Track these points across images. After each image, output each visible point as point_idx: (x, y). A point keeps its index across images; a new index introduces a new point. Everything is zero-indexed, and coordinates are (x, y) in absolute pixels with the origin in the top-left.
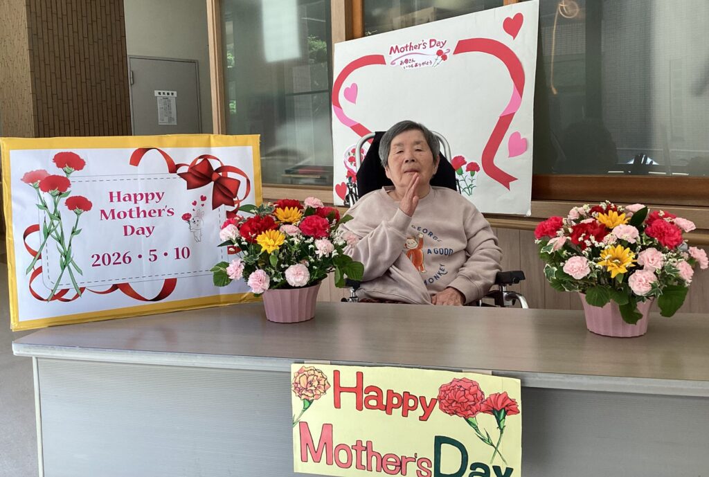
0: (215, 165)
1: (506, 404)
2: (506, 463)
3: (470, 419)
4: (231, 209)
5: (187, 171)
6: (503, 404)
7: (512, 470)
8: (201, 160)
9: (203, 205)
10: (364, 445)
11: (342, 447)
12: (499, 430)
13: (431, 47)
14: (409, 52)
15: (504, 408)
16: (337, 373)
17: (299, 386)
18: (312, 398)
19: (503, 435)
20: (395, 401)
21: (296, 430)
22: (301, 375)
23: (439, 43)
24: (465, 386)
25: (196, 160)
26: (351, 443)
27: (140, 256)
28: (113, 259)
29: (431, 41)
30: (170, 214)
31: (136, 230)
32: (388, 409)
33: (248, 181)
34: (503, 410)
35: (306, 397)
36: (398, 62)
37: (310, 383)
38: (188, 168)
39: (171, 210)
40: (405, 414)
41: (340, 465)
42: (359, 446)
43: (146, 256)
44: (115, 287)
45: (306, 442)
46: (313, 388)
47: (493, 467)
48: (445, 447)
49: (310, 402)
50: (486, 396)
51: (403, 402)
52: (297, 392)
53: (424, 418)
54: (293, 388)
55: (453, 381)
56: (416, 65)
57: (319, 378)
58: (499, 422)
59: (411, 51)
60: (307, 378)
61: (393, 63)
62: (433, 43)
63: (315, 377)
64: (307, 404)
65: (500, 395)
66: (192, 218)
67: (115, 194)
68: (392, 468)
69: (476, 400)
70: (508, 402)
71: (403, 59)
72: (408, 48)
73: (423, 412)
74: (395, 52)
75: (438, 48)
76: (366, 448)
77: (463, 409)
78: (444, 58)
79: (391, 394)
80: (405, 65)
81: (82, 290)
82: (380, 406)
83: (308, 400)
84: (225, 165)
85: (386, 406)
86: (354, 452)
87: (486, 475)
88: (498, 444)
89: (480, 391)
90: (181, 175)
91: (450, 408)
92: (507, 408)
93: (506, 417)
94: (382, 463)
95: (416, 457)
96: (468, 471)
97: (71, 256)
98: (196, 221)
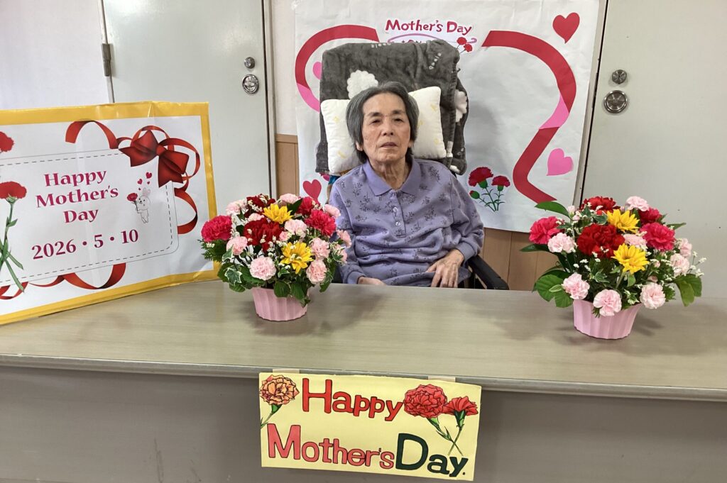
0: (160, 137)
1: (466, 406)
2: (462, 455)
3: (432, 419)
4: (179, 185)
5: (129, 146)
6: (463, 406)
7: (467, 460)
8: (145, 132)
9: (148, 183)
10: (331, 442)
11: (309, 444)
12: (458, 428)
16: (306, 382)
17: (267, 392)
18: (281, 403)
19: (462, 431)
20: (363, 404)
21: (264, 431)
22: (269, 383)
24: (430, 391)
25: (138, 134)
26: (319, 440)
27: (85, 243)
28: (56, 249)
30: (114, 195)
31: (78, 216)
32: (356, 412)
33: (198, 156)
34: (463, 412)
35: (275, 402)
37: (279, 390)
38: (130, 141)
39: (115, 191)
40: (371, 416)
41: (307, 459)
42: (326, 443)
43: (91, 243)
44: (60, 279)
45: (275, 441)
46: (281, 394)
47: (451, 458)
48: (408, 443)
49: (279, 407)
50: (449, 400)
51: (370, 405)
52: (265, 397)
54: (261, 395)
55: (419, 387)
57: (287, 385)
58: (458, 421)
60: (276, 386)
63: (284, 385)
64: (275, 408)
65: (462, 399)
66: (138, 198)
67: (51, 177)
68: (357, 460)
69: (439, 403)
70: (469, 404)
73: (389, 414)
76: (333, 445)
77: (426, 411)
79: (358, 398)
81: (25, 285)
82: (347, 409)
83: (276, 405)
84: (171, 137)
85: (354, 409)
86: (321, 448)
87: (444, 465)
88: (456, 439)
89: (444, 395)
90: (124, 151)
91: (415, 410)
92: (466, 410)
93: (466, 417)
94: (348, 456)
95: (380, 451)
96: (428, 461)
97: (9, 251)
98: (143, 202)
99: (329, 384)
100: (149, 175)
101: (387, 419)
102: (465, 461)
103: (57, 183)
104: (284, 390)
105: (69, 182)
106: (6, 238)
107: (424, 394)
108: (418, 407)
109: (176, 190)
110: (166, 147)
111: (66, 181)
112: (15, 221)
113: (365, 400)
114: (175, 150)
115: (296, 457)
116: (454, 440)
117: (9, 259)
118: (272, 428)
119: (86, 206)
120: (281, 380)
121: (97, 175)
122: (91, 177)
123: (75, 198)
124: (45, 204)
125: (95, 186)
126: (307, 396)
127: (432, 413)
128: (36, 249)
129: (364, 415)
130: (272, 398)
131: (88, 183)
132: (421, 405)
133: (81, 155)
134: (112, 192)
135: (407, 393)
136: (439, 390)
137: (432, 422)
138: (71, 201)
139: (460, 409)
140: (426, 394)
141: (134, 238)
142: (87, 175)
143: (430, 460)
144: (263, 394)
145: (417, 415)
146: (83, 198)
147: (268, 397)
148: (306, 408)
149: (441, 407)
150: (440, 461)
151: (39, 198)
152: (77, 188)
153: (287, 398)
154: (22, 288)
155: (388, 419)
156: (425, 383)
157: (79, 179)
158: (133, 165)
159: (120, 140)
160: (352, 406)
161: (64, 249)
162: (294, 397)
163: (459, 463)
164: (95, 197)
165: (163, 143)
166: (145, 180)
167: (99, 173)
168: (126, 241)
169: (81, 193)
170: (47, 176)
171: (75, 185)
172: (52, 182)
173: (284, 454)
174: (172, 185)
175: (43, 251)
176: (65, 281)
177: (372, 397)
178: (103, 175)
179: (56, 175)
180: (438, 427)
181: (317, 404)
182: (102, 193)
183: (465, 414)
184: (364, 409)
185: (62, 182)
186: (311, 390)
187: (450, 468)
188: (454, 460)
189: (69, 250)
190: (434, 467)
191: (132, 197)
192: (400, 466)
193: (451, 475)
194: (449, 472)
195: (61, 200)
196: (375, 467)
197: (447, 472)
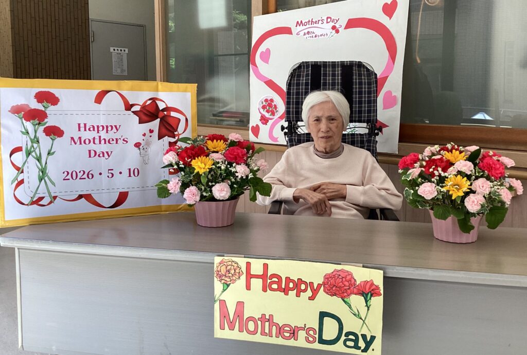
0: (161, 106)
1: (371, 289)
2: (371, 333)
3: (345, 299)
4: (173, 140)
5: (139, 110)
6: (370, 288)
7: (375, 337)
8: (151, 101)
9: (151, 136)
10: (267, 317)
11: (251, 319)
12: (366, 308)
13: (327, 23)
14: (310, 26)
15: (371, 292)
16: (248, 264)
17: (220, 273)
18: (230, 282)
19: (369, 311)
20: (291, 285)
21: (217, 306)
22: (221, 265)
23: (334, 20)
24: (343, 275)
25: (146, 102)
26: (258, 316)
27: (100, 174)
28: (80, 175)
29: (327, 18)
30: (125, 142)
31: (98, 154)
32: (286, 291)
33: (187, 120)
34: (370, 294)
35: (225, 282)
36: (302, 33)
37: (229, 271)
38: (140, 107)
39: (125, 139)
40: (298, 295)
41: (249, 332)
42: (263, 318)
43: (105, 174)
44: (80, 197)
45: (224, 314)
46: (230, 275)
47: (362, 335)
48: (327, 320)
49: (228, 286)
50: (358, 283)
51: (297, 286)
52: (218, 277)
53: (312, 298)
54: (215, 275)
55: (334, 271)
56: (316, 36)
57: (235, 267)
58: (366, 301)
59: (312, 26)
60: (226, 267)
61: (298, 34)
62: (329, 20)
63: (233, 267)
64: (226, 286)
65: (368, 282)
66: (142, 146)
67: (82, 125)
68: (287, 335)
69: (350, 286)
70: (373, 287)
71: (306, 31)
72: (310, 23)
73: (312, 294)
74: (300, 25)
75: (333, 24)
76: (269, 320)
77: (340, 292)
78: (337, 31)
79: (288, 280)
80: (307, 36)
81: (55, 198)
82: (279, 289)
83: (226, 284)
84: (169, 106)
85: (284, 289)
86: (259, 323)
87: (356, 341)
89: (354, 278)
90: (134, 112)
91: (331, 291)
93: (372, 298)
94: (280, 331)
95: (305, 327)
96: (343, 338)
97: (47, 172)
98: (145, 148)
99: (266, 266)
100: (151, 131)
101: (310, 298)
102: (373, 338)
103: (85, 130)
104: (232, 272)
105: (94, 130)
106: (46, 163)
107: (338, 277)
108: (334, 289)
109: (170, 143)
110: (165, 113)
111: (92, 129)
112: (54, 153)
113: (293, 281)
114: (172, 115)
115: (241, 330)
116: (364, 319)
118: (223, 303)
119: (104, 148)
120: (230, 263)
121: (114, 127)
122: (110, 128)
123: (97, 141)
124: (75, 143)
125: (112, 135)
126: (250, 276)
127: (345, 294)
128: (66, 173)
130: (223, 278)
131: (107, 132)
132: (336, 287)
133: (104, 113)
135: (325, 276)
136: (350, 274)
137: (345, 302)
138: (94, 143)
139: (367, 291)
140: (340, 277)
141: (136, 174)
142: (107, 127)
143: (345, 336)
144: (217, 274)
145: (334, 295)
146: (103, 142)
147: (220, 277)
148: (248, 287)
150: (353, 338)
151: (72, 138)
152: (99, 135)
153: (234, 278)
154: (53, 200)
156: (339, 267)
157: (101, 128)
158: (140, 123)
159: (132, 105)
160: (283, 287)
161: (85, 176)
162: (239, 277)
163: (368, 340)
164: (111, 142)
165: (164, 110)
166: (148, 134)
167: (116, 126)
168: (130, 176)
169: (102, 138)
170: (79, 125)
171: (98, 132)
172: (82, 129)
173: (232, 328)
174: (167, 139)
175: (70, 175)
176: (83, 198)
177: (298, 279)
178: (118, 128)
179: (85, 125)
180: (350, 307)
181: (257, 283)
182: (117, 140)
183: (372, 295)
184: (292, 289)
185: (89, 130)
186: (252, 272)
187: (362, 344)
188: (364, 336)
189: (88, 177)
190: (348, 343)
191: (137, 145)
192: (322, 341)
193: (363, 351)
195: (87, 142)
196: (301, 342)
197: (359, 348)
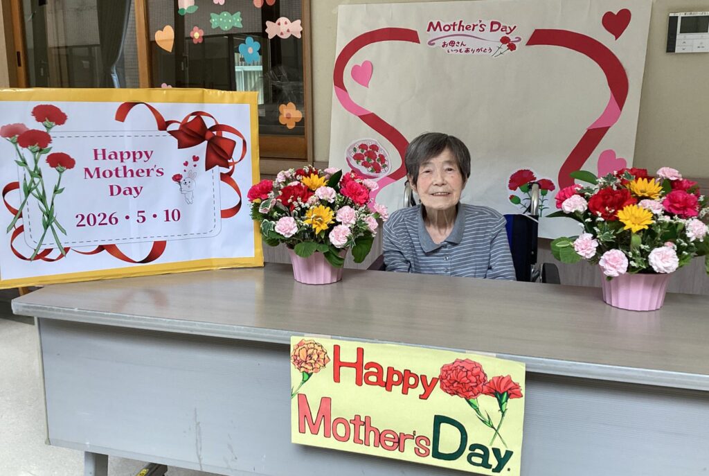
0: (209, 123)
1: (508, 388)
2: (506, 447)
3: (471, 400)
4: (225, 171)
5: (177, 129)
6: (506, 387)
7: (512, 453)
8: (194, 117)
9: (195, 166)
10: (363, 419)
11: (340, 420)
12: (501, 413)
13: (492, 30)
14: (456, 32)
15: (507, 391)
16: (337, 349)
17: (298, 358)
18: (311, 371)
19: (504, 418)
20: (396, 378)
21: (295, 401)
22: (300, 348)
23: (506, 27)
24: (468, 367)
25: (187, 118)
26: (351, 417)
27: (127, 217)
28: (99, 220)
29: (492, 23)
30: (160, 174)
31: (123, 190)
32: (388, 386)
33: (244, 142)
34: (506, 394)
35: (306, 370)
36: (439, 43)
37: (310, 356)
38: (179, 124)
39: (160, 170)
40: (405, 392)
41: (338, 438)
42: (357, 420)
43: (134, 217)
44: (101, 248)
45: (305, 414)
46: (312, 361)
47: (493, 449)
48: (444, 426)
49: (310, 375)
50: (489, 378)
51: (403, 380)
52: (296, 364)
55: (456, 361)
56: (467, 51)
57: (318, 351)
58: (501, 405)
59: (461, 32)
60: (307, 351)
61: (431, 43)
62: (495, 27)
63: (315, 351)
64: (306, 376)
65: (503, 378)
66: (183, 179)
67: (100, 152)
69: (479, 382)
70: (511, 385)
71: (448, 40)
72: (457, 28)
73: (424, 391)
74: (435, 29)
75: (504, 34)
76: (365, 423)
77: (464, 390)
78: (512, 47)
79: (391, 371)
80: (449, 47)
81: (67, 250)
82: (379, 382)
83: (307, 373)
84: (219, 123)
85: (386, 383)
86: (352, 426)
87: (485, 457)
88: (499, 427)
89: (483, 372)
90: (172, 133)
91: (451, 388)
92: (509, 392)
93: (509, 399)
94: (380, 439)
95: (415, 435)
96: (467, 452)
97: (54, 216)
98: (188, 183)
99: (360, 352)
100: (196, 159)
101: (422, 397)
102: (509, 454)
103: (104, 158)
104: (315, 357)
105: (116, 158)
106: (52, 204)
107: (461, 370)
108: (455, 385)
109: (222, 174)
110: (215, 133)
111: (113, 157)
112: (62, 190)
113: (398, 373)
114: (223, 136)
115: (327, 435)
116: (496, 428)
117: (53, 224)
118: (303, 399)
119: (131, 182)
120: (312, 346)
121: (144, 154)
122: (138, 156)
123: (121, 173)
124: (91, 177)
125: (141, 164)
126: (338, 364)
127: (471, 393)
128: (80, 217)
129: (397, 389)
130: (303, 365)
131: (134, 161)
132: (459, 383)
133: (130, 134)
134: (158, 171)
135: (443, 367)
136: (478, 366)
137: (470, 404)
138: (117, 176)
139: (502, 391)
140: (464, 370)
141: (176, 218)
142: (134, 153)
143: (470, 449)
144: (295, 360)
145: (454, 394)
146: (129, 174)
147: (299, 363)
148: (337, 378)
149: (480, 386)
150: (482, 452)
151: (87, 170)
152: (123, 164)
153: (318, 367)
154: (64, 253)
155: (424, 397)
156: (462, 357)
157: (125, 156)
158: (180, 147)
159: (169, 123)
160: (385, 379)
161: (107, 220)
162: (325, 365)
163: (502, 456)
164: (140, 174)
165: (213, 129)
166: (191, 162)
167: (146, 153)
168: (168, 220)
169: (128, 169)
170: (96, 151)
171: (122, 161)
172: (100, 157)
173: (315, 431)
174: (218, 170)
175: (86, 220)
176: (105, 251)
177: (405, 370)
178: (149, 154)
179: (104, 151)
180: (477, 410)
181: (348, 374)
182: (148, 171)
183: (508, 396)
184: (397, 384)
185: (110, 157)
186: (343, 359)
187: (493, 461)
188: (496, 451)
189: (111, 222)
190: (474, 459)
191: (177, 178)
192: (437, 455)
193: (494, 471)
194: (491, 466)
195: (108, 174)
196: (409, 454)
197: (489, 467)
